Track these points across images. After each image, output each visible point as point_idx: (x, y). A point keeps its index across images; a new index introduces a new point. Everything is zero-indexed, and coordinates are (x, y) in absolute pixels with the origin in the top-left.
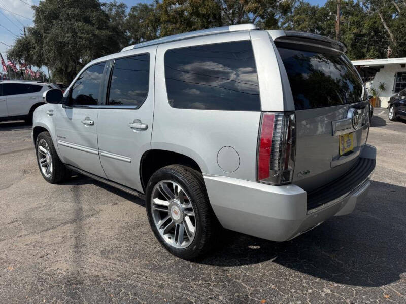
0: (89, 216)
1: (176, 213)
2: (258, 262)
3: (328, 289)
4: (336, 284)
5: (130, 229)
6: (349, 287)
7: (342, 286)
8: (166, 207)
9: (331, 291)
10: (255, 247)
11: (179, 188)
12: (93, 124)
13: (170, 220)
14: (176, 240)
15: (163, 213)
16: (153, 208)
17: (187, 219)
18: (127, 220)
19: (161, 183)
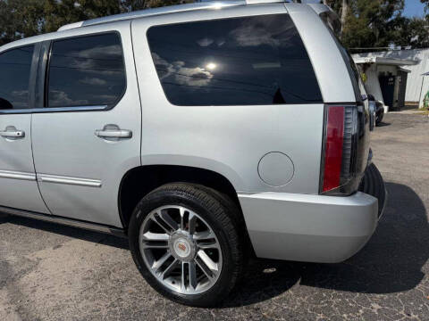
0: (24, 272)
1: (183, 248)
2: (286, 289)
3: (375, 303)
4: (378, 296)
5: (99, 279)
6: (392, 295)
7: (386, 296)
8: (164, 242)
9: (379, 304)
10: (271, 270)
11: (192, 214)
12: (23, 136)
13: (172, 258)
14: (186, 284)
15: (158, 250)
16: (143, 246)
17: (202, 254)
18: (88, 267)
19: (159, 211)
